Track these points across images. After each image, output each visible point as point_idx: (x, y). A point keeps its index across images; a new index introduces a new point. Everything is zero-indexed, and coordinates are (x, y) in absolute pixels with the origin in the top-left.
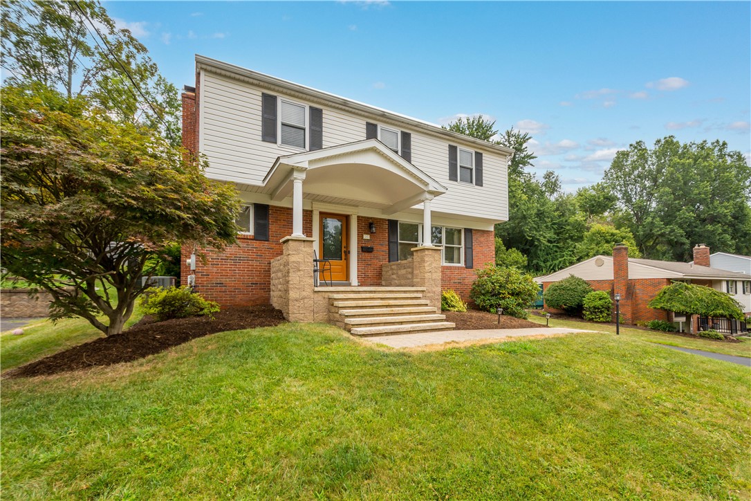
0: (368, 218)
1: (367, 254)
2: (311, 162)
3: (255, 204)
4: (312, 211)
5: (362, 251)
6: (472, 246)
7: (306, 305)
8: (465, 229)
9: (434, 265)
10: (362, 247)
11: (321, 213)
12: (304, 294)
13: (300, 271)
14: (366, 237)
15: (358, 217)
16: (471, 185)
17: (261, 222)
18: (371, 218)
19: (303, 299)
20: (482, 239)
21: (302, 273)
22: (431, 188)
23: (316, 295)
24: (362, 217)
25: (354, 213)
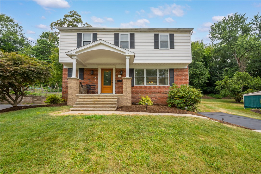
0: (120, 69)
1: (119, 83)
2: (76, 53)
3: (79, 68)
4: (98, 69)
5: (118, 82)
6: (174, 76)
7: (73, 100)
8: (170, 69)
9: (127, 85)
10: (118, 80)
11: (102, 69)
12: (73, 96)
13: (71, 89)
14: (119, 76)
15: (116, 69)
16: (167, 49)
17: (81, 74)
18: (122, 69)
19: (72, 98)
20: (180, 73)
21: (72, 89)
22: (126, 54)
23: (77, 97)
24: (118, 69)
25: (114, 68)
